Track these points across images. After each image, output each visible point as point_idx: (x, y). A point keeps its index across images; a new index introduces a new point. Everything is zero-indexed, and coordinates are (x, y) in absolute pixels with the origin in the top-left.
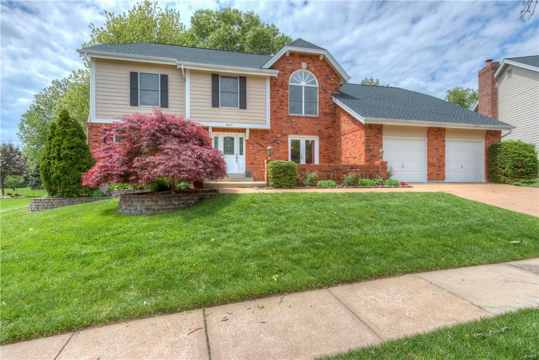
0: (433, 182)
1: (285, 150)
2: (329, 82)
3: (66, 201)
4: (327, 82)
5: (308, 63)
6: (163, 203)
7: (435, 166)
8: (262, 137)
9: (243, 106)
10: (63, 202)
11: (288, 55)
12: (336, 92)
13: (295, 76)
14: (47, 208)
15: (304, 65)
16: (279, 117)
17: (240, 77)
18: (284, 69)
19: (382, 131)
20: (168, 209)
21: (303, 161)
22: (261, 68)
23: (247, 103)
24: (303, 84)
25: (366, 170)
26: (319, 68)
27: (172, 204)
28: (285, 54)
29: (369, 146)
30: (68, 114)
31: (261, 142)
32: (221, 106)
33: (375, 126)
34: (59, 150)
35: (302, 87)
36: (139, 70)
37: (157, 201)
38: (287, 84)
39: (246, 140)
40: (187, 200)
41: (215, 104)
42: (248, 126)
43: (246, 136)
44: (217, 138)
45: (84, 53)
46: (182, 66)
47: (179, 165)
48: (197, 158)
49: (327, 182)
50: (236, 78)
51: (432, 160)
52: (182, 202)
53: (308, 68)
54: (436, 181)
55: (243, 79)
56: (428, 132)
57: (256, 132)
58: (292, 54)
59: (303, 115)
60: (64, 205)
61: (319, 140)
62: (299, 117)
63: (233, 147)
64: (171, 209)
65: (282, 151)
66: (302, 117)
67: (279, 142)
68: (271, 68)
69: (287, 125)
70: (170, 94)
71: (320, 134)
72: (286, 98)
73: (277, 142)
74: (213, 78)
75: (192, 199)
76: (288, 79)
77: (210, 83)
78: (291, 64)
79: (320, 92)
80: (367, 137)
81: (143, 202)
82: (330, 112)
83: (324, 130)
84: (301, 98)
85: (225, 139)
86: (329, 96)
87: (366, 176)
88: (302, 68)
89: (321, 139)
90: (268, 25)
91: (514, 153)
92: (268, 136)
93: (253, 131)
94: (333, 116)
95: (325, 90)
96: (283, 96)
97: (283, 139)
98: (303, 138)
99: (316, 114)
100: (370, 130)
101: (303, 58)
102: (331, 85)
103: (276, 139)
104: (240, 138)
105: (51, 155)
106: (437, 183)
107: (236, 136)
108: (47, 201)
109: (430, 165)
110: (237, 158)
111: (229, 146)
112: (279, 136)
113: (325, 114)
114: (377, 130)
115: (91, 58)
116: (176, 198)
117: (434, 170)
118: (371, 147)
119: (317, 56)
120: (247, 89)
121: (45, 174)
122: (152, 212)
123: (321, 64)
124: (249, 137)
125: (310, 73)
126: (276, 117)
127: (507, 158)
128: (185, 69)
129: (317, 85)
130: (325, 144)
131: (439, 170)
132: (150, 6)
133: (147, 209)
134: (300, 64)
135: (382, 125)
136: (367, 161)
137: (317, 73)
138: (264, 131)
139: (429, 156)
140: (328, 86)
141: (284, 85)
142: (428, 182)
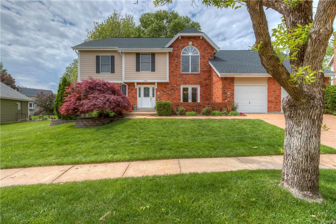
0: (271, 113)
1: (179, 94)
2: (206, 52)
3: (65, 121)
4: (205, 52)
5: (193, 42)
6: (92, 123)
7: (273, 102)
8: (165, 87)
9: (153, 70)
10: (63, 122)
11: (180, 38)
12: (211, 58)
13: (185, 50)
14: (56, 125)
15: (190, 43)
16: (175, 75)
17: (151, 54)
18: (178, 46)
19: (234, 81)
20: (94, 126)
21: (190, 101)
22: (163, 48)
23: (156, 68)
24: (190, 54)
25: (218, 105)
26: (200, 44)
27: (96, 123)
28: (178, 38)
29: (225, 90)
30: (66, 79)
31: (164, 89)
32: (141, 70)
33: (229, 78)
34: (62, 97)
35: (189, 56)
36: (100, 55)
37: (89, 122)
38: (180, 56)
39: (156, 89)
40: (104, 121)
41: (138, 70)
42: (156, 81)
43: (156, 87)
44: (140, 88)
45: (74, 48)
46: (120, 50)
47: (95, 105)
48: (106, 101)
49: (190, 112)
50: (150, 54)
51: (271, 99)
52: (100, 122)
53: (193, 45)
54: (274, 112)
55: (153, 55)
56: (268, 80)
57: (162, 84)
58: (183, 37)
59: (190, 73)
60: (64, 123)
61: (200, 87)
62: (187, 74)
63: (149, 93)
64: (95, 125)
65: (177, 94)
66: (189, 74)
67: (175, 89)
68: (170, 47)
69: (180, 79)
70: (115, 66)
71: (201, 84)
72: (179, 63)
73: (174, 89)
74: (136, 55)
75: (106, 121)
76: (181, 52)
77: (135, 58)
78: (182, 43)
79: (201, 59)
80: (223, 85)
81: (83, 122)
82: (207, 70)
83: (203, 81)
84: (189, 63)
85: (145, 88)
86: (207, 60)
87: (218, 109)
88: (189, 45)
89: (201, 87)
90: (184, 17)
91: (333, 92)
92: (168, 86)
93: (159, 84)
94: (209, 72)
95: (204, 57)
96: (178, 62)
97: (178, 87)
98: (190, 86)
99: (198, 72)
100: (225, 81)
101: (190, 39)
102: (208, 53)
103: (174, 87)
104: (153, 88)
105: (59, 100)
106: (275, 113)
107: (151, 87)
108: (57, 121)
109: (269, 102)
110: (151, 99)
111: (147, 92)
112: (175, 86)
113: (204, 71)
114: (230, 80)
115: (79, 50)
116: (98, 120)
117: (273, 105)
118: (227, 91)
119: (199, 37)
120: (156, 60)
121: (56, 109)
122: (86, 127)
123: (201, 41)
124: (157, 87)
125: (195, 47)
126: (174, 75)
127: (328, 96)
128: (121, 52)
129: (199, 54)
130: (204, 90)
131: (276, 105)
132: (117, 15)
133: (84, 125)
134: (188, 42)
135: (234, 77)
136: (224, 100)
137: (199, 47)
138: (166, 84)
139: (269, 96)
140: (206, 54)
141: (178, 56)
142: (268, 113)
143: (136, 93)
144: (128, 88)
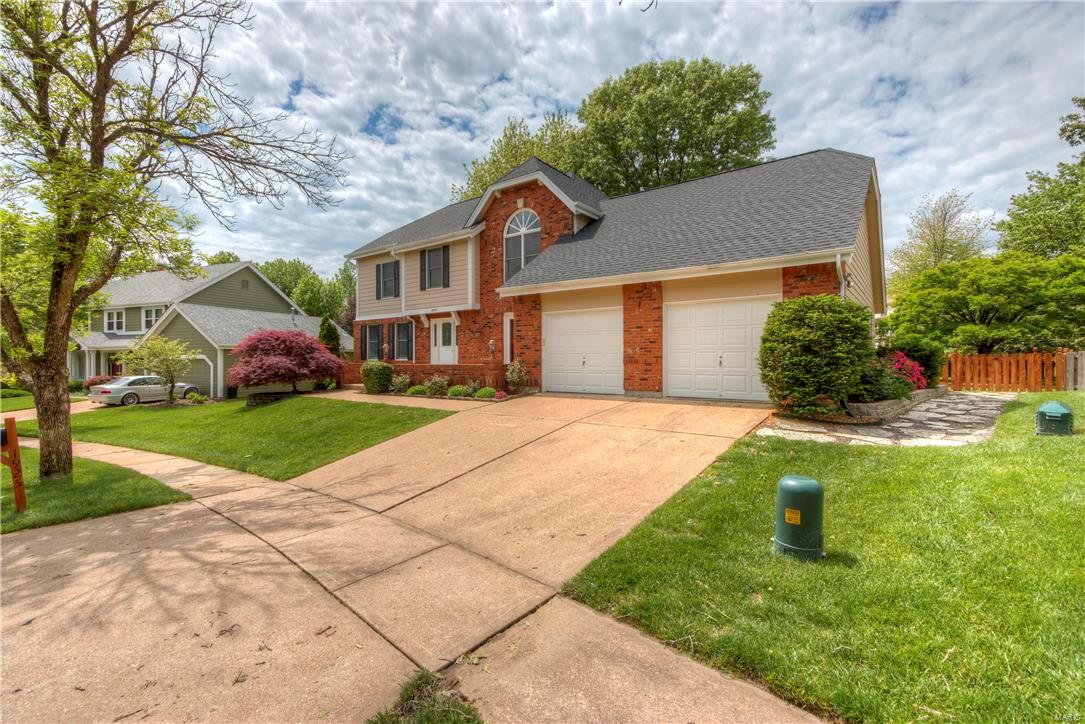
2: (554, 216)
5: (526, 198)
7: (636, 362)
8: (473, 320)
9: (446, 282)
11: (499, 196)
12: (566, 232)
13: (512, 222)
15: (521, 202)
17: (443, 248)
18: (496, 217)
19: (538, 305)
22: (463, 228)
23: (451, 279)
24: (523, 231)
26: (540, 200)
28: (493, 196)
29: (520, 330)
31: (472, 326)
32: (428, 287)
35: (521, 236)
38: (501, 239)
41: (423, 286)
42: (451, 308)
43: (455, 321)
44: (436, 325)
50: (441, 249)
53: (525, 205)
54: (642, 393)
55: (446, 249)
56: (625, 294)
57: (465, 315)
58: (504, 192)
63: (451, 336)
65: (494, 338)
67: (492, 325)
68: (476, 223)
70: (400, 282)
72: (501, 258)
74: (421, 258)
76: (503, 230)
77: (419, 263)
78: (505, 207)
79: (544, 238)
80: (517, 316)
84: (521, 255)
85: (444, 325)
86: (556, 240)
88: (518, 208)
92: (479, 319)
95: (548, 234)
96: (497, 257)
97: (496, 320)
100: (521, 305)
101: (518, 192)
102: (557, 222)
103: (489, 321)
109: (629, 360)
110: (452, 349)
111: (447, 335)
112: (492, 316)
114: (531, 303)
117: (637, 372)
118: (523, 333)
119: (536, 183)
120: (451, 260)
123: (543, 191)
124: (461, 323)
125: (531, 211)
126: (489, 290)
128: (397, 254)
129: (541, 228)
131: (646, 371)
134: (516, 202)
137: (539, 208)
138: (475, 312)
139: (626, 343)
140: (553, 224)
141: (498, 241)
142: (625, 395)
143: (429, 337)
144: (416, 327)
